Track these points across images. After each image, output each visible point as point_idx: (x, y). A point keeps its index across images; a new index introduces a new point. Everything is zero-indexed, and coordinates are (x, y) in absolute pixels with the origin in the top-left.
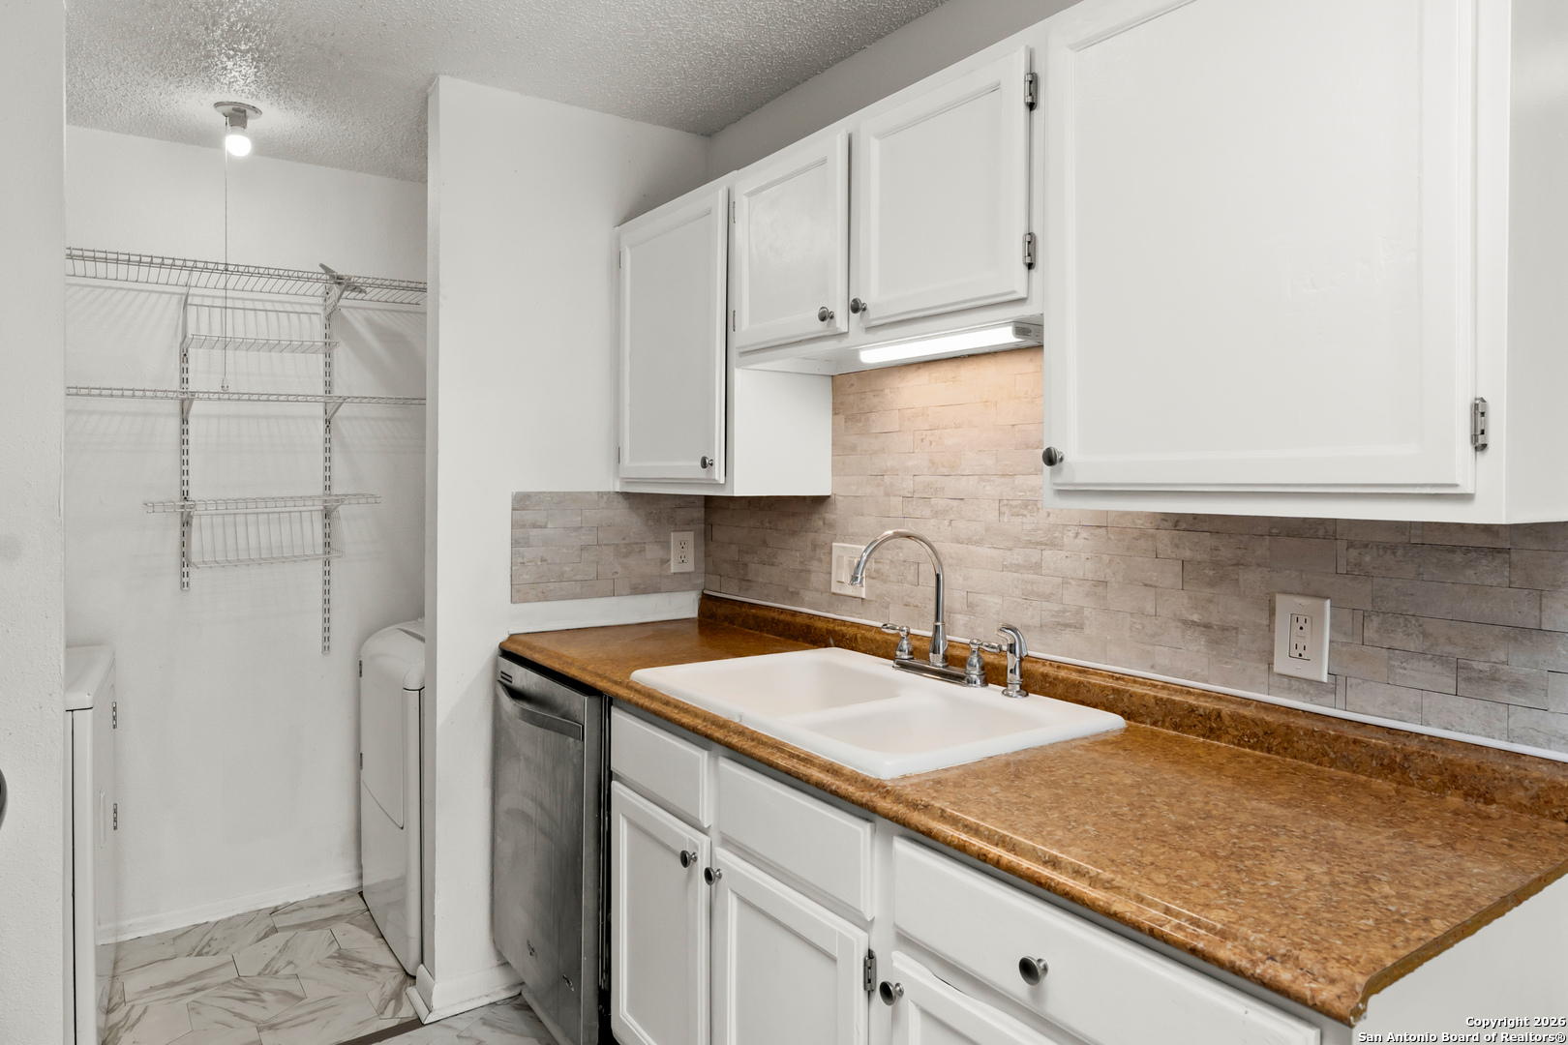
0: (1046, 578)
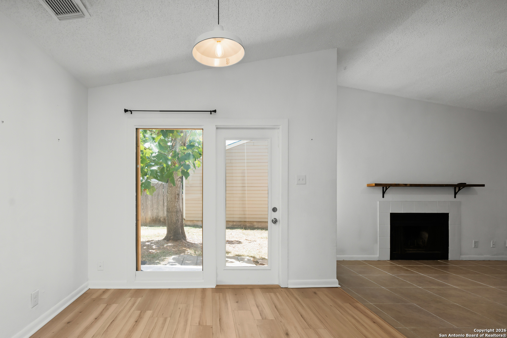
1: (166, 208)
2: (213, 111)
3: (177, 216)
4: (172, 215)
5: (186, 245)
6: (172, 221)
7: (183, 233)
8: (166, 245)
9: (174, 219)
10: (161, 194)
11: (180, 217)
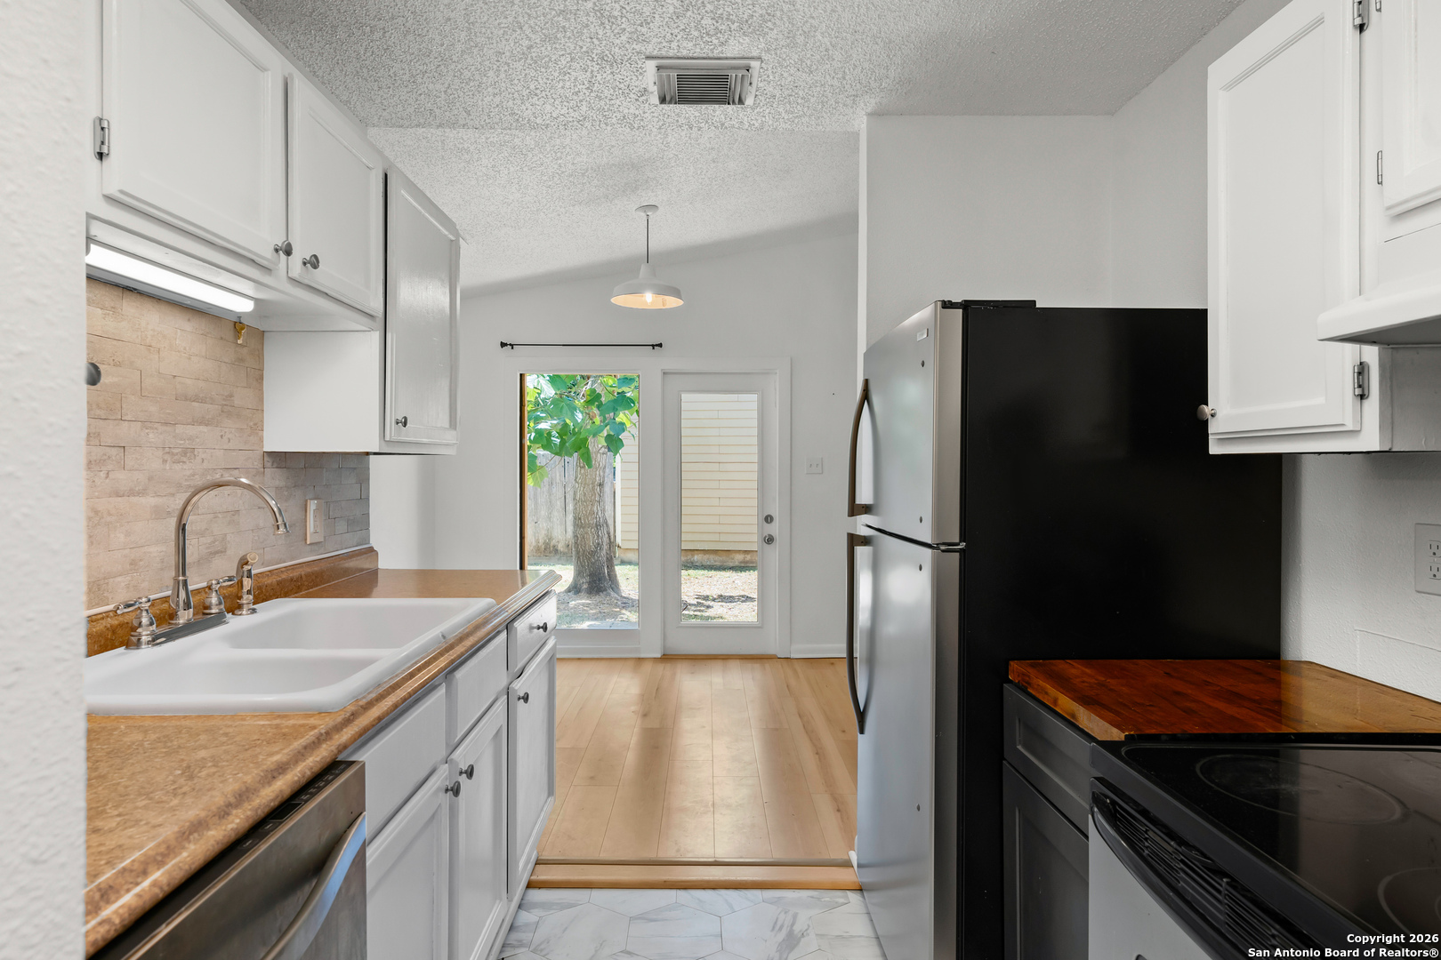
0: (202, 517)
1: (570, 517)
2: (657, 345)
3: (598, 536)
4: (587, 533)
5: (619, 603)
6: (585, 547)
7: (612, 578)
8: (573, 602)
9: (591, 543)
10: (558, 480)
11: (605, 539)
